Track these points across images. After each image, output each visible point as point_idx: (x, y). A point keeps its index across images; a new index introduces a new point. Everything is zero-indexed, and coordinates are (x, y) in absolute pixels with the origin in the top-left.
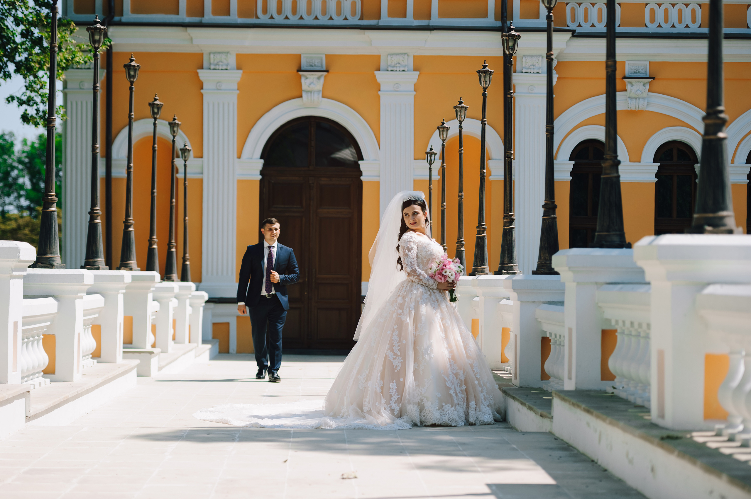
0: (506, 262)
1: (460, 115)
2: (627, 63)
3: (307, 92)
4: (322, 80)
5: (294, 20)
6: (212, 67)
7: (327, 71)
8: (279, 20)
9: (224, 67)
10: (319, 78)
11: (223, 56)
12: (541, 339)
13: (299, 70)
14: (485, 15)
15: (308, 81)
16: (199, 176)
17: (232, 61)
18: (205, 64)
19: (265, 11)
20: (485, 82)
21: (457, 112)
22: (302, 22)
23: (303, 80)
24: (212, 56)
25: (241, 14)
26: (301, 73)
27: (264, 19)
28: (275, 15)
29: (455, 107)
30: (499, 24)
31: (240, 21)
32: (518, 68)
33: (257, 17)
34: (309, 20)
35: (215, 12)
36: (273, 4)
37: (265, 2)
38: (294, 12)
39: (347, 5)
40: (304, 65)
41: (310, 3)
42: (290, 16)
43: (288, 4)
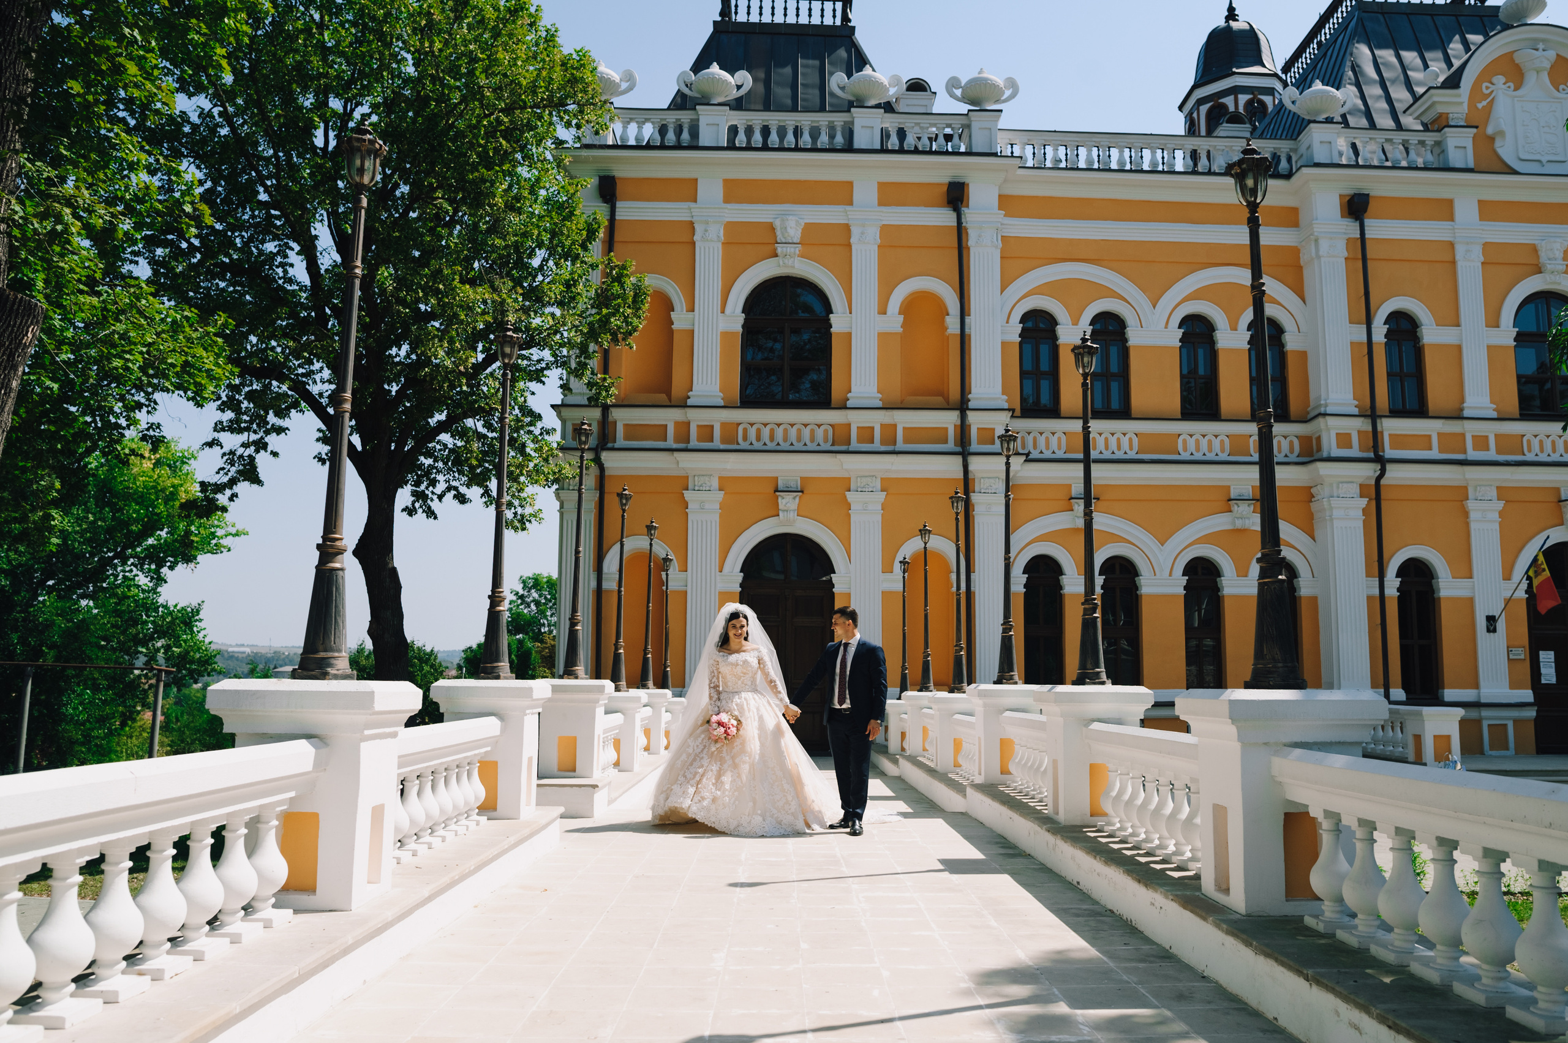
0: (1089, 666)
1: (957, 507)
2: (1073, 486)
3: (784, 511)
4: (797, 500)
5: (771, 446)
6: (696, 488)
7: (802, 491)
8: (758, 445)
9: (708, 488)
10: (794, 498)
11: (707, 478)
12: (1283, 817)
13: (777, 491)
15: (784, 501)
16: (684, 588)
17: (715, 483)
18: (690, 486)
19: (745, 438)
21: (953, 503)
22: (779, 448)
23: (780, 499)
24: (696, 478)
25: (723, 441)
26: (777, 493)
27: (744, 445)
28: (754, 442)
29: (951, 498)
31: (722, 447)
32: (977, 489)
33: (738, 444)
34: (785, 446)
35: (699, 439)
36: (752, 432)
37: (745, 430)
38: (772, 438)
39: (820, 433)
40: (781, 486)
41: (786, 431)
42: (768, 442)
43: (766, 432)
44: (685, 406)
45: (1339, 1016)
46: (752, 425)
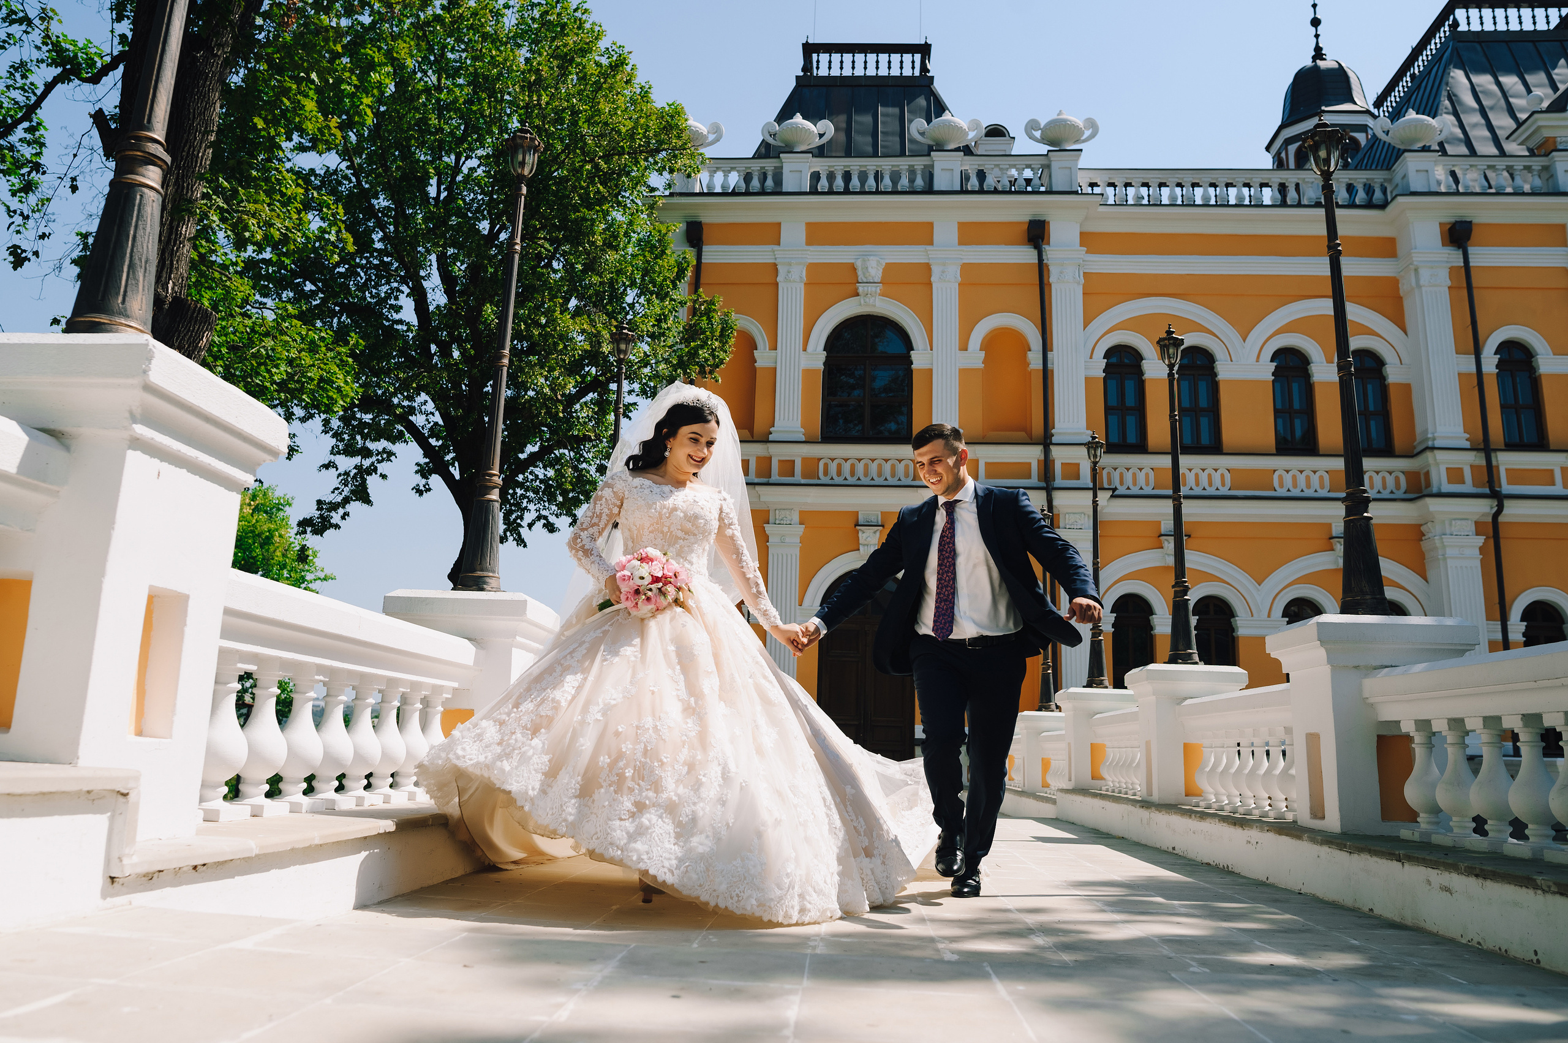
2: (1162, 523)
3: (864, 545)
4: (878, 534)
5: (852, 480)
6: (777, 522)
7: (883, 526)
8: (838, 480)
9: (788, 522)
10: (875, 532)
11: (788, 512)
13: (857, 525)
14: (1029, 477)
15: (865, 535)
17: (796, 517)
18: (771, 520)
19: (826, 473)
20: (1095, 456)
22: (859, 483)
23: (860, 534)
24: (778, 513)
25: (804, 476)
26: (858, 528)
27: (824, 480)
28: (835, 477)
30: (1043, 484)
31: (803, 481)
32: (1061, 525)
33: (819, 478)
34: (865, 481)
35: (781, 474)
36: (833, 467)
37: (826, 466)
38: (853, 474)
39: (901, 468)
40: (861, 521)
41: (866, 466)
42: (848, 477)
43: (846, 467)
44: (767, 441)
45: (1430, 885)
46: (833, 460)
